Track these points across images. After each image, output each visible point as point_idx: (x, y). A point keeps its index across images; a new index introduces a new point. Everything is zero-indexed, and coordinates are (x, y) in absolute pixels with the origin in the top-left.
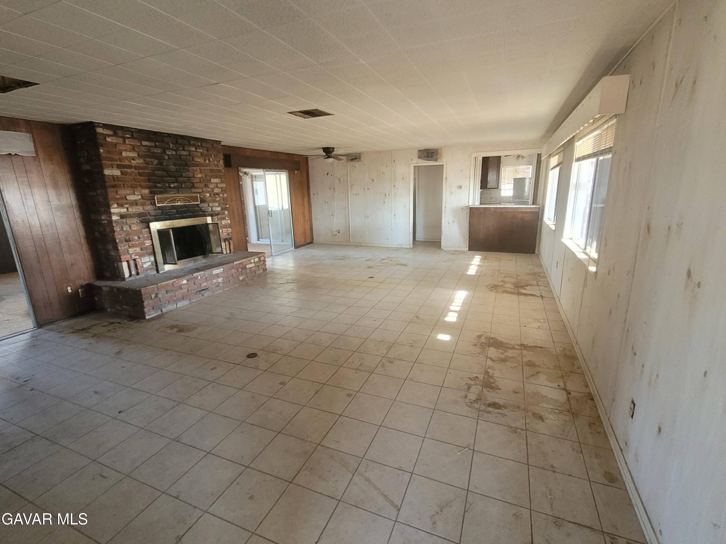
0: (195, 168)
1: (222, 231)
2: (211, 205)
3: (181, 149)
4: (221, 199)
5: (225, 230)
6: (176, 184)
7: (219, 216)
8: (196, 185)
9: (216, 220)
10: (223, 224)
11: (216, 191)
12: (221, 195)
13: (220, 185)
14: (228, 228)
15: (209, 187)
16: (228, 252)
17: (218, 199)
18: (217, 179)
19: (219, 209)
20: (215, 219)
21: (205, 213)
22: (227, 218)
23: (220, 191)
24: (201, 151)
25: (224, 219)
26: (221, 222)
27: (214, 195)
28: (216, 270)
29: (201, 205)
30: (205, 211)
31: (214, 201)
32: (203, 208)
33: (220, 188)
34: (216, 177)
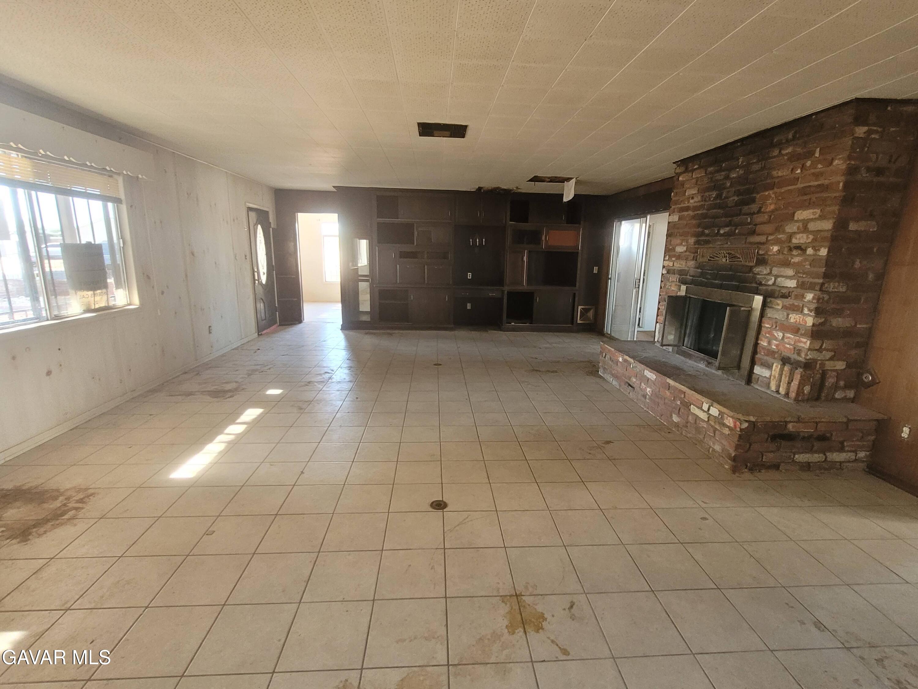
0: (767, 193)
1: (783, 337)
2: (775, 271)
3: (755, 161)
4: (806, 260)
5: (789, 338)
6: (727, 229)
7: (788, 302)
8: (759, 228)
9: (780, 307)
10: (792, 320)
11: (800, 239)
12: (810, 251)
13: (812, 226)
14: (802, 335)
15: (784, 232)
16: (782, 391)
17: (796, 260)
18: (811, 211)
19: (792, 284)
20: (778, 305)
21: (760, 287)
22: (806, 311)
23: (809, 240)
24: (790, 150)
25: (799, 310)
26: (788, 315)
27: (790, 249)
28: (648, 370)
29: (757, 270)
30: (761, 282)
31: (786, 264)
32: (758, 276)
33: (812, 232)
34: (808, 205)
